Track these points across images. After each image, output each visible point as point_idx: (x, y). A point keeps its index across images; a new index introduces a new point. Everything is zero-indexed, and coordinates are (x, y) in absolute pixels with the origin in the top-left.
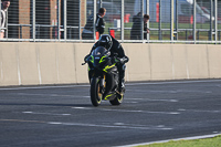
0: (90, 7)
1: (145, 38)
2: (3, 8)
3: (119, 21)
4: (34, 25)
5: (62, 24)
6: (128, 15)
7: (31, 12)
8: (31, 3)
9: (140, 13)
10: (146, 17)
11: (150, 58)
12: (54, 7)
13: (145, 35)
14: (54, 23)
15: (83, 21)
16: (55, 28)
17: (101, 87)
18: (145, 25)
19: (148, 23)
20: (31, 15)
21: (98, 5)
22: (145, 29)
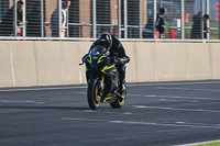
0: (150, 6)
1: (205, 37)
2: (64, 7)
3: (179, 20)
4: (95, 25)
5: (123, 23)
6: (188, 14)
7: (92, 11)
8: (92, 2)
9: (200, 13)
10: (206, 17)
11: (210, 57)
12: (114, 7)
13: (205, 34)
14: (114, 22)
15: (143, 20)
16: (116, 28)
17: (100, 89)
18: (206, 24)
19: (208, 22)
20: (92, 14)
21: (158, 5)
22: (205, 28)
